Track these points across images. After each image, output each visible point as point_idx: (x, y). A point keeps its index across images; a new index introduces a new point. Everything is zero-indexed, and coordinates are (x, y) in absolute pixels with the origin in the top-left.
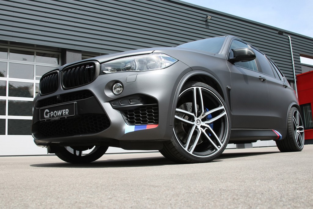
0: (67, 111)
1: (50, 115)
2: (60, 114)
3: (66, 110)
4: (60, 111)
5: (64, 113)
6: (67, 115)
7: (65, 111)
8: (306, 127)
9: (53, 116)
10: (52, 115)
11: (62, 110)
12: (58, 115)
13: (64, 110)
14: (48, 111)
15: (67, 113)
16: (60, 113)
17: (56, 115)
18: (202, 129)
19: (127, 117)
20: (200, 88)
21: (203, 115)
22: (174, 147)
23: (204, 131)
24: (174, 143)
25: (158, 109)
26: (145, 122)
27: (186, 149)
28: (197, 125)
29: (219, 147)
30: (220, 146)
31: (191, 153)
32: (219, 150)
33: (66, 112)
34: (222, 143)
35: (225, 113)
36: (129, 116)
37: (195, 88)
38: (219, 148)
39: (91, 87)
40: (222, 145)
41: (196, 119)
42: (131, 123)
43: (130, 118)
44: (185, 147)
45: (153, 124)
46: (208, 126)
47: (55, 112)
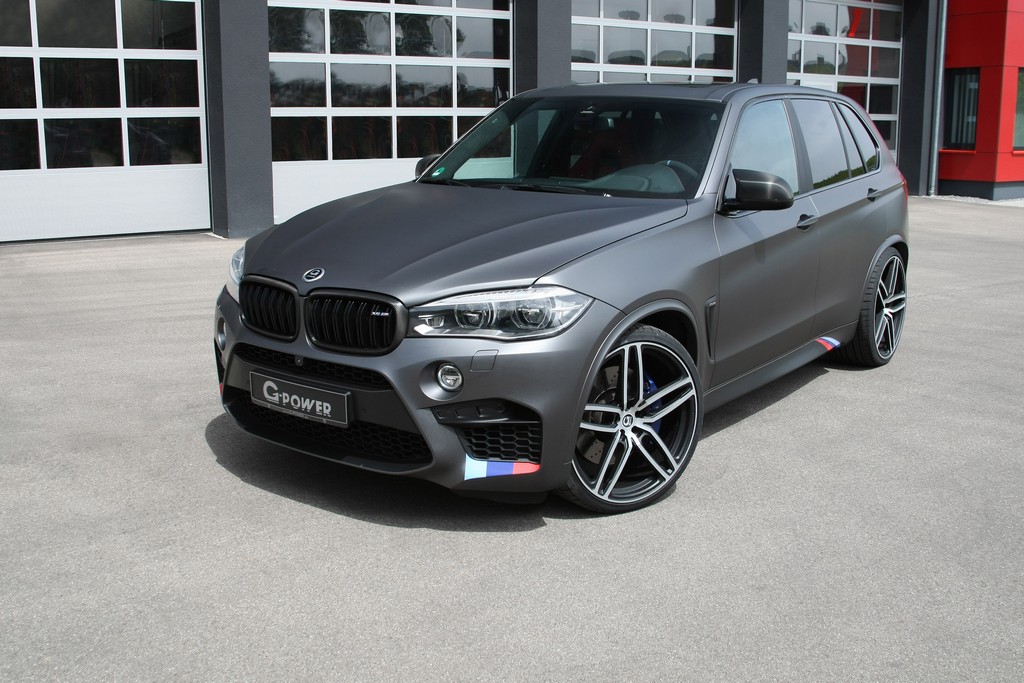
0: (327, 408)
1: (281, 399)
2: (309, 408)
3: (325, 404)
4: (308, 400)
5: (318, 408)
6: (326, 417)
7: (322, 406)
8: (953, 141)
9: (288, 405)
10: (285, 401)
11: (313, 401)
12: (304, 407)
13: (318, 403)
14: (276, 389)
15: (327, 412)
16: (307, 404)
17: (299, 405)
18: (634, 436)
19: (470, 441)
20: (639, 345)
21: (639, 406)
22: (569, 489)
23: (638, 443)
24: (571, 483)
25: (540, 433)
26: (511, 456)
27: (595, 492)
28: (624, 428)
29: (670, 471)
30: (673, 469)
31: (605, 497)
32: (668, 478)
33: (324, 409)
34: (678, 461)
35: (693, 392)
36: (474, 441)
37: (627, 348)
38: (669, 474)
39: (385, 367)
40: (677, 467)
41: (623, 414)
42: (480, 454)
43: (477, 445)
44: (593, 487)
45: (527, 460)
46: (649, 429)
47: (294, 397)
